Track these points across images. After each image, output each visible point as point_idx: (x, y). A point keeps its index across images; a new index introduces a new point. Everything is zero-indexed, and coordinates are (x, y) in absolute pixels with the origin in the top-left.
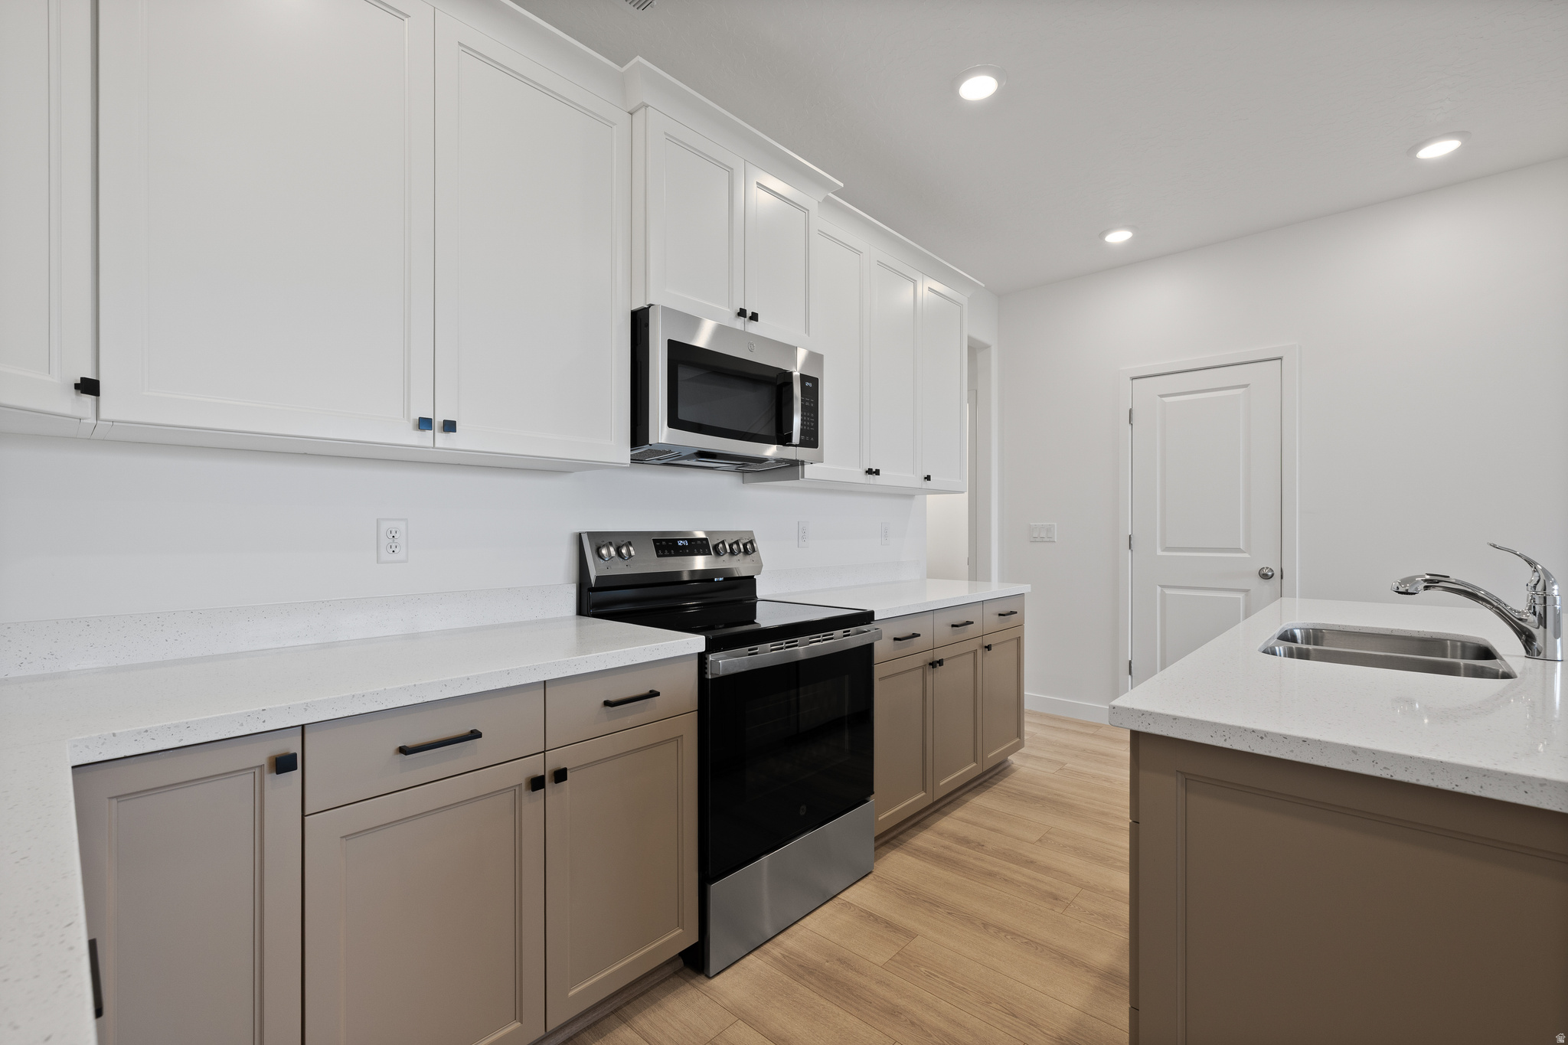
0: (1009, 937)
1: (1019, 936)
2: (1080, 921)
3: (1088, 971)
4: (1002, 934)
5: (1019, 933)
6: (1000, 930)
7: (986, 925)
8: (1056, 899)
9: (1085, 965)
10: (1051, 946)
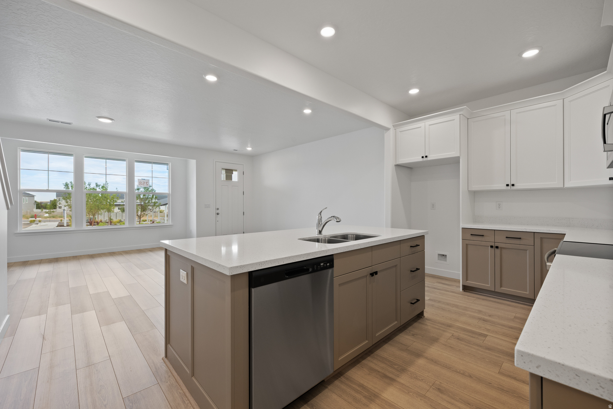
0: (458, 371)
1: (454, 371)
2: (428, 376)
3: (427, 357)
4: (461, 372)
5: (454, 372)
6: (463, 374)
7: (470, 376)
8: (439, 389)
9: (428, 359)
10: (440, 366)
